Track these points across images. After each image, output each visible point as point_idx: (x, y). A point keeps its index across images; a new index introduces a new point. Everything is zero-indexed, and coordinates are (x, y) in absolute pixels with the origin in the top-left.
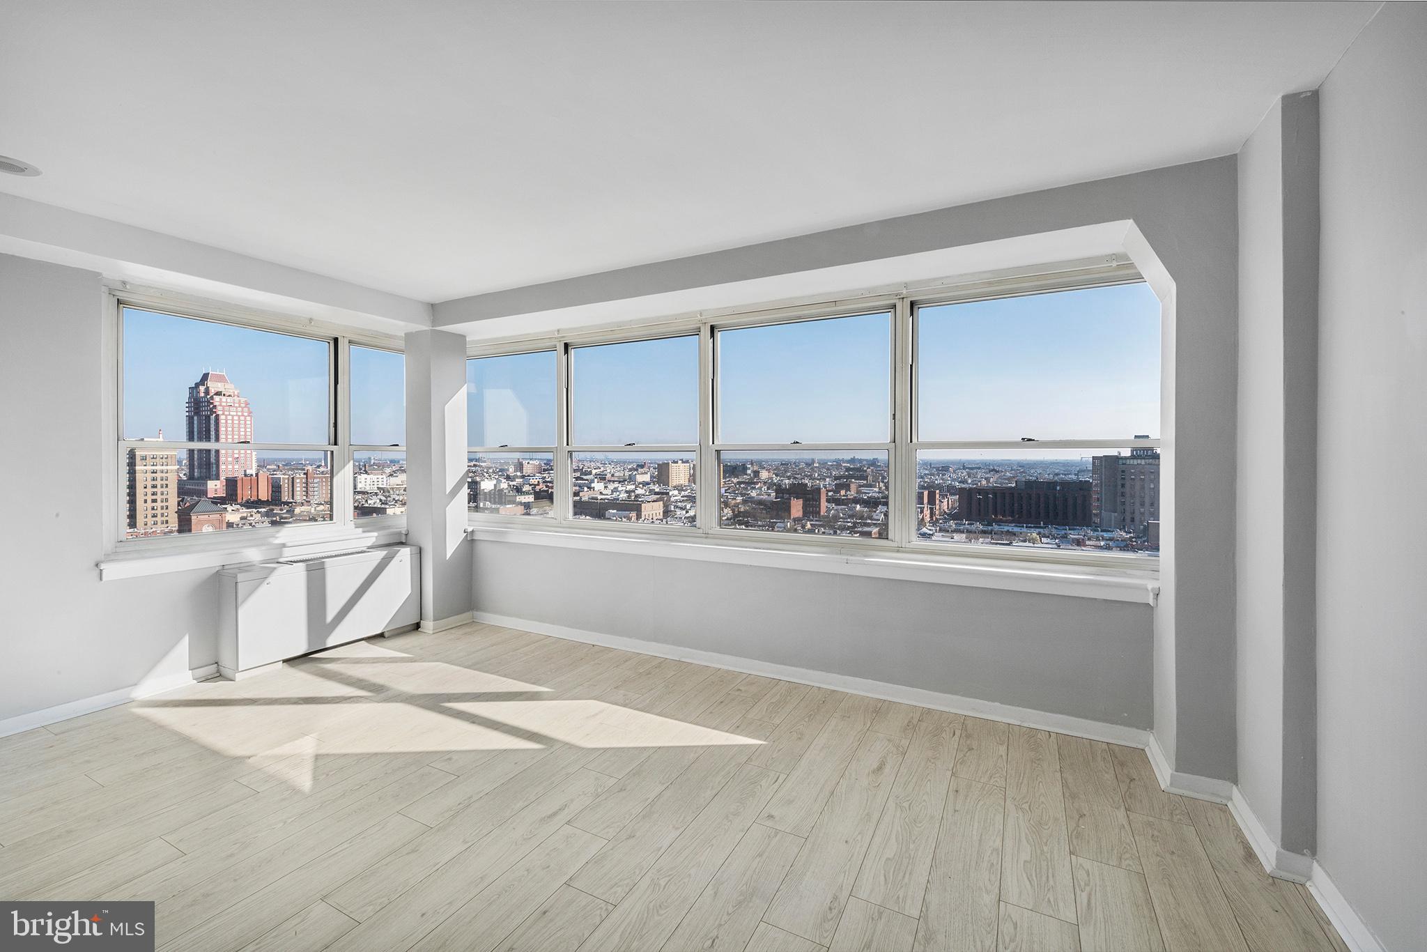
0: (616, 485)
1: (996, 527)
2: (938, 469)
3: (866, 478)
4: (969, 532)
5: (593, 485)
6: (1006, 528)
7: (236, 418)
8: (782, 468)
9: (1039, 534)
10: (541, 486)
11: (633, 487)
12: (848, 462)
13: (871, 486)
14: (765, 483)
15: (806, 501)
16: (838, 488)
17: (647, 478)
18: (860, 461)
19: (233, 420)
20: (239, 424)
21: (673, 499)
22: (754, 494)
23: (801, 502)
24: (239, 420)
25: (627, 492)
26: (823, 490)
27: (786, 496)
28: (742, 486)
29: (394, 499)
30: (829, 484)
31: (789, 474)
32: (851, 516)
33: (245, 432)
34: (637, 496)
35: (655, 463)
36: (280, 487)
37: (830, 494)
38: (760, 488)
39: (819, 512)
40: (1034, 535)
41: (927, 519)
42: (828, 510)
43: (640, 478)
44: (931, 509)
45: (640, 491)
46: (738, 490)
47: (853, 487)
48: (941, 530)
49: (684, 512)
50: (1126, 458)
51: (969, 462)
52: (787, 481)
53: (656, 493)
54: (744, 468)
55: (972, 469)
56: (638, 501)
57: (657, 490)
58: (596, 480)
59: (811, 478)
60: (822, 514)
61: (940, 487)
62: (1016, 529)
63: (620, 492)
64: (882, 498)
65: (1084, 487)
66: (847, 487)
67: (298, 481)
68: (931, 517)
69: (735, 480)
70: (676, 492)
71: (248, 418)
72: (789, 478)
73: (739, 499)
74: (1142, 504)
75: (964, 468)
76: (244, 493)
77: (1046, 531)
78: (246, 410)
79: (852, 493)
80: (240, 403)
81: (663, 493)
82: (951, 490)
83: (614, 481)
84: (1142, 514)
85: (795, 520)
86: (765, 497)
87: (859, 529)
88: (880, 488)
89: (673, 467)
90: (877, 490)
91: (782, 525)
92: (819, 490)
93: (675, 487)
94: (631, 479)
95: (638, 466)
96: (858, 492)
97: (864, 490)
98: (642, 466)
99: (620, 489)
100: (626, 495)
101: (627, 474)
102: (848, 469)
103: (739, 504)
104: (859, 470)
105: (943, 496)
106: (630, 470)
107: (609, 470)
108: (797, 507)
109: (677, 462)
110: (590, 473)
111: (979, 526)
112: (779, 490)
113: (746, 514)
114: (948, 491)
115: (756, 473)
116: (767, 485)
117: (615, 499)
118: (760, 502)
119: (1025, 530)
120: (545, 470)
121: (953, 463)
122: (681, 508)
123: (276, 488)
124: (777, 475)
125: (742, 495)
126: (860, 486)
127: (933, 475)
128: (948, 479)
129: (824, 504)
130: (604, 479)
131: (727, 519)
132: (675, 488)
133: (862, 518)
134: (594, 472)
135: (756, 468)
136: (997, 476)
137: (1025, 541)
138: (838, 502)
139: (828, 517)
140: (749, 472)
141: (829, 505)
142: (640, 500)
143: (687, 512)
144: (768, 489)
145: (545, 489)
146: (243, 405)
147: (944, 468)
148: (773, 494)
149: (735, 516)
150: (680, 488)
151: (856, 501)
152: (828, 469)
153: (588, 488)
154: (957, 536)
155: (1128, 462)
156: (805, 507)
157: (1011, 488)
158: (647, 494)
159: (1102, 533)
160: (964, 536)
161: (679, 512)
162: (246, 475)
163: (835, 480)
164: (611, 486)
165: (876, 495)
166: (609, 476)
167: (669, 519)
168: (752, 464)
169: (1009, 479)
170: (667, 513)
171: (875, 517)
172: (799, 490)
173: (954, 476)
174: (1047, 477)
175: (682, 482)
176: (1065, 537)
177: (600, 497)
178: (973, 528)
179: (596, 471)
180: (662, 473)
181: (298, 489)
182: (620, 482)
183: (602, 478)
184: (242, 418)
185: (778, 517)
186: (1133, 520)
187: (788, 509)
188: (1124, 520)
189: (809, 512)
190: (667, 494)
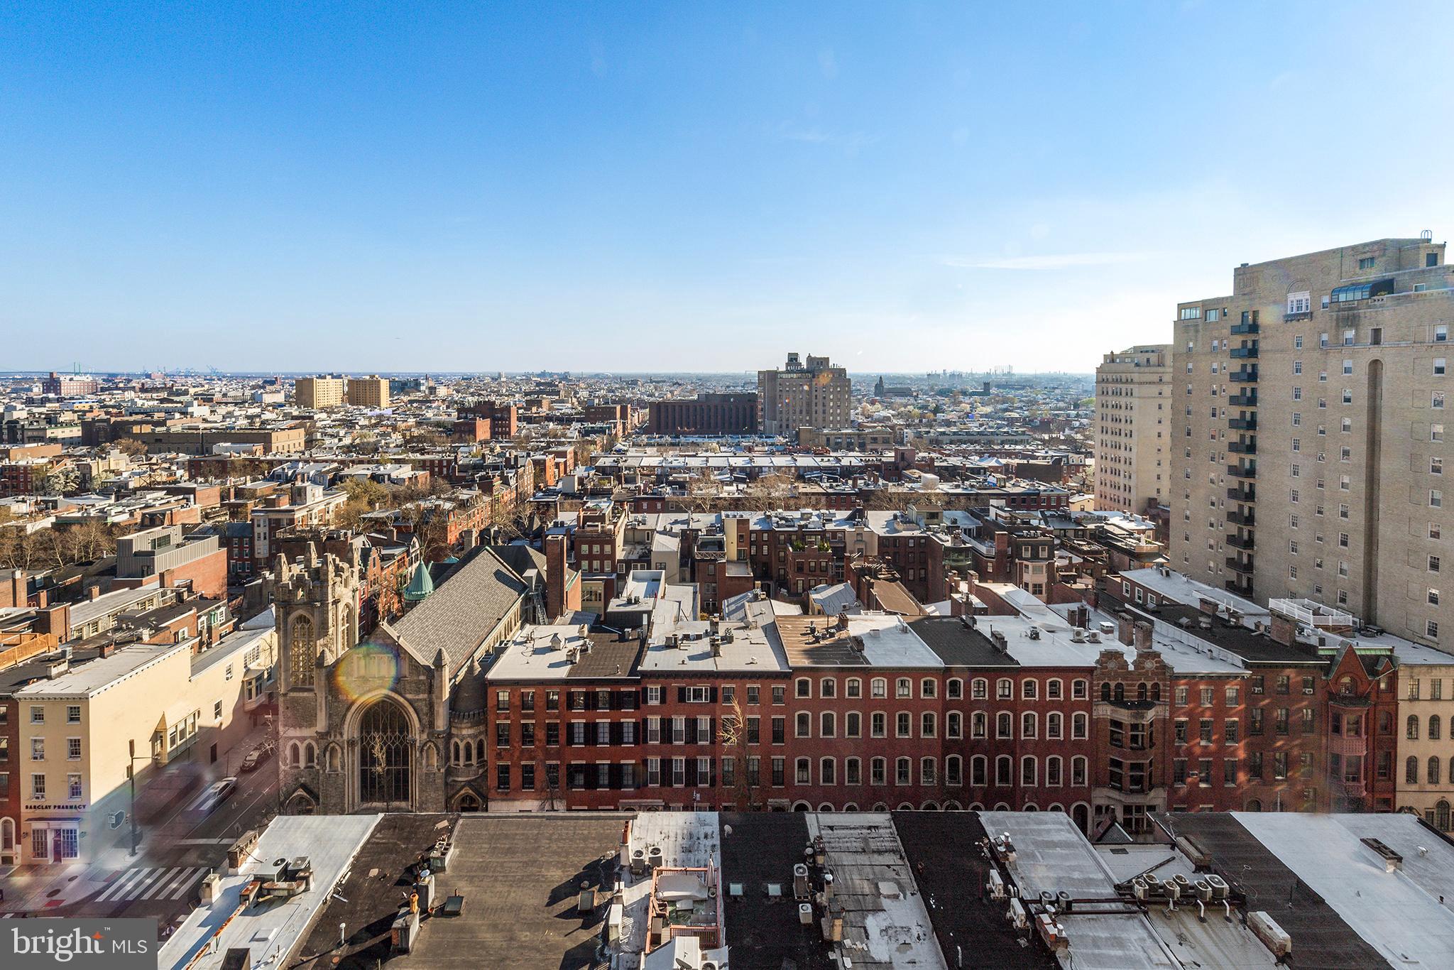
0: (231, 408)
1: (682, 439)
2: (627, 383)
3: (558, 393)
4: (659, 445)
5: (190, 410)
6: (691, 440)
8: (467, 381)
9: (718, 443)
10: (96, 412)
11: (259, 410)
12: (538, 376)
13: (563, 401)
14: (444, 401)
15: (494, 420)
16: (530, 404)
17: (280, 398)
18: (551, 375)
21: (319, 424)
22: (430, 414)
23: (488, 421)
25: (247, 417)
26: (514, 409)
27: (471, 416)
28: (415, 405)
30: (519, 401)
31: (472, 390)
32: (544, 435)
34: (263, 423)
35: (292, 378)
37: (521, 411)
38: (438, 408)
39: (509, 433)
40: (715, 445)
41: (620, 434)
42: (519, 430)
43: (268, 399)
44: (624, 423)
45: (268, 416)
46: (409, 410)
47: (545, 403)
48: (634, 445)
49: (336, 440)
50: (783, 373)
51: (656, 376)
52: (470, 399)
53: (294, 418)
54: (417, 385)
55: (658, 382)
56: (265, 429)
57: (296, 413)
58: (196, 403)
59: (499, 394)
60: (512, 434)
61: (630, 401)
62: (700, 440)
63: (237, 418)
64: (576, 414)
65: (752, 398)
66: (539, 403)
68: (624, 432)
69: (406, 399)
70: (324, 416)
72: (472, 394)
73: (412, 421)
74: (794, 413)
75: (651, 382)
77: (723, 441)
79: (544, 410)
81: (303, 418)
82: (641, 404)
83: (226, 404)
84: (794, 421)
85: (481, 442)
86: (444, 418)
87: (554, 449)
88: (573, 404)
89: (319, 385)
90: (570, 405)
91: (466, 449)
92: (508, 408)
93: (322, 408)
94: (255, 400)
95: (265, 382)
96: (550, 409)
97: (556, 406)
98: (272, 383)
99: (236, 413)
100: (246, 422)
101: (248, 393)
102: (538, 384)
103: (411, 427)
104: (550, 384)
105: (634, 410)
106: (253, 388)
107: (218, 388)
108: (483, 428)
109: (324, 377)
110: (186, 393)
111: (668, 439)
112: (462, 410)
113: (421, 439)
114: (638, 405)
115: (432, 390)
116: (447, 403)
117: (227, 428)
118: (438, 424)
119: (706, 440)
120: (103, 390)
121: (642, 376)
122: (332, 436)
124: (458, 392)
125: (415, 416)
126: (552, 402)
127: (622, 388)
128: (638, 393)
129: (514, 423)
130: (211, 400)
131: (397, 446)
132: (323, 410)
133: (555, 436)
134: (192, 391)
135: (432, 384)
136: (679, 389)
137: (707, 451)
138: (529, 420)
139: (519, 437)
140: (423, 388)
141: (520, 424)
142: (269, 427)
143: (340, 440)
144: (448, 407)
145: (104, 416)
147: (633, 382)
148: (455, 414)
149: (407, 442)
150: (329, 410)
151: (549, 418)
152: (517, 384)
153: (182, 413)
154: (649, 450)
155: (784, 376)
156: (492, 427)
157: (693, 401)
158: (280, 418)
159: (766, 440)
160: (655, 449)
161: (328, 441)
163: (526, 395)
164: (222, 410)
165: (569, 411)
166: (218, 397)
167: (313, 451)
168: (427, 379)
169: (691, 392)
170: (310, 443)
171: (569, 435)
172: (486, 409)
173: (643, 390)
174: (721, 391)
175: (332, 402)
176: (738, 444)
177: (202, 426)
178: (663, 440)
179: (197, 389)
180: (303, 390)
182: (236, 404)
183: (207, 399)
185: (461, 440)
186: (787, 426)
187: (472, 430)
188: (781, 426)
189: (498, 433)
190: (311, 418)
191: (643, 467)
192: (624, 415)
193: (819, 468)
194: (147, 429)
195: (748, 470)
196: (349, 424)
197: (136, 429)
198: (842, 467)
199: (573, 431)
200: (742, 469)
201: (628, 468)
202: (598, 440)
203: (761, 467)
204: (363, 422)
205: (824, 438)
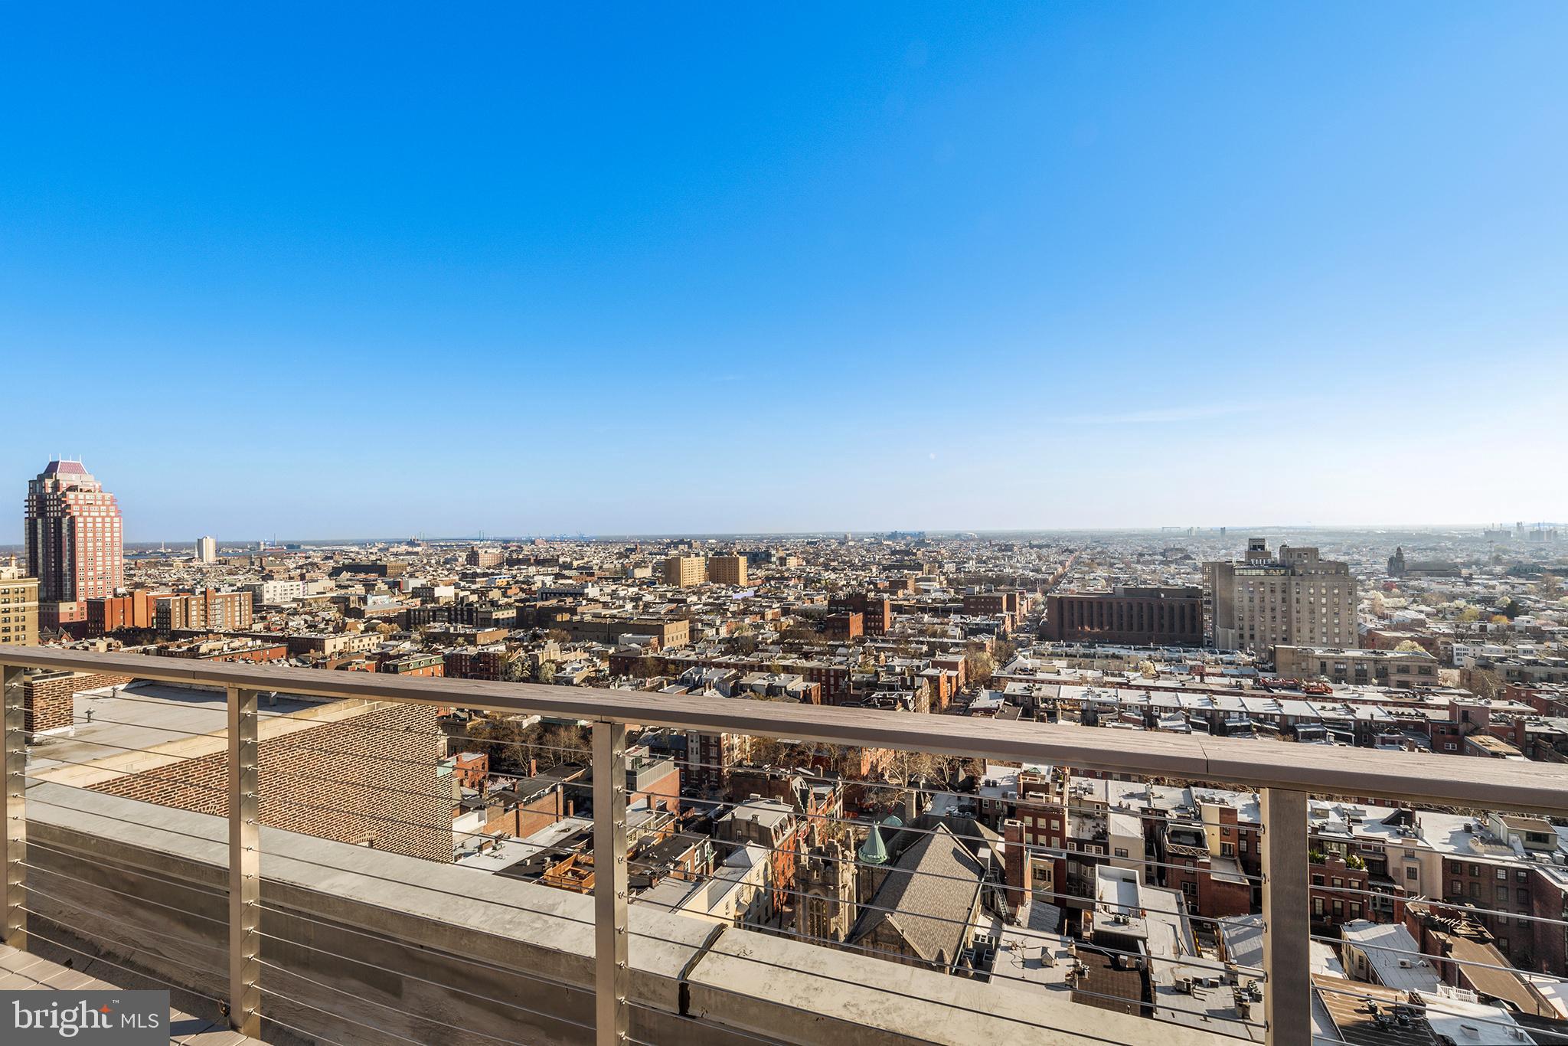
0: (614, 586)
1: (1099, 650)
5: (586, 591)
6: (1111, 651)
7: (99, 520)
10: (514, 590)
13: (929, 580)
14: (799, 577)
15: (866, 614)
16: (894, 586)
19: (94, 523)
20: (103, 527)
21: (693, 609)
23: (861, 616)
24: (103, 522)
25: (631, 599)
29: (323, 619)
30: (879, 578)
32: (921, 633)
33: (112, 537)
34: (646, 606)
36: (168, 612)
38: (796, 586)
39: (883, 628)
40: (1147, 662)
41: (1010, 633)
42: (893, 623)
43: (640, 573)
44: (1013, 616)
45: (647, 597)
46: (770, 590)
47: (910, 583)
53: (669, 600)
54: (768, 556)
56: (650, 615)
57: (669, 595)
60: (886, 629)
62: (1123, 652)
63: (623, 600)
65: (1191, 594)
66: (903, 584)
67: (194, 602)
68: (1013, 627)
69: (762, 575)
70: (694, 598)
71: (116, 520)
72: (826, 569)
73: (777, 607)
76: (114, 620)
77: (1157, 655)
78: (112, 508)
79: (912, 594)
80: (103, 500)
81: (678, 601)
82: (1030, 585)
85: (856, 641)
86: (807, 603)
88: (942, 584)
90: (938, 587)
91: (840, 650)
93: (690, 589)
94: (627, 575)
96: (917, 591)
97: (924, 587)
103: (779, 616)
104: (909, 553)
108: (856, 623)
111: (1080, 648)
113: (792, 633)
114: (1025, 586)
115: (783, 561)
116: (803, 581)
118: (805, 614)
119: (1133, 653)
122: (709, 625)
123: (163, 613)
125: (778, 600)
129: (888, 615)
131: (772, 641)
137: (1136, 670)
139: (894, 634)
140: (773, 559)
142: (651, 610)
144: (807, 588)
145: (521, 594)
146: (108, 503)
149: (782, 638)
150: (698, 591)
151: (920, 607)
156: (865, 622)
158: (657, 601)
159: (1221, 656)
160: (1065, 662)
162: (115, 595)
165: (941, 596)
170: (693, 634)
172: (858, 603)
176: (1181, 664)
178: (1074, 651)
180: (671, 570)
181: (194, 613)
182: (615, 580)
184: (108, 520)
185: (835, 637)
186: (1252, 637)
187: (845, 626)
188: (1241, 636)
189: (871, 628)
190: (684, 601)
191: (1063, 700)
192: (1011, 606)
193: (1319, 720)
194: (566, 617)
195: (1209, 714)
196: (719, 608)
197: (559, 618)
198: (1357, 721)
199: (954, 630)
200: (1200, 713)
201: (1045, 700)
202: (987, 642)
203: (1228, 712)
204: (733, 608)
205: (1318, 663)
